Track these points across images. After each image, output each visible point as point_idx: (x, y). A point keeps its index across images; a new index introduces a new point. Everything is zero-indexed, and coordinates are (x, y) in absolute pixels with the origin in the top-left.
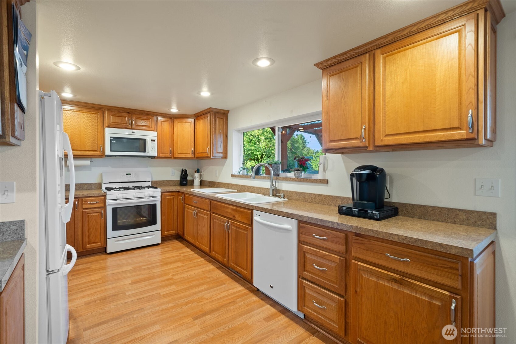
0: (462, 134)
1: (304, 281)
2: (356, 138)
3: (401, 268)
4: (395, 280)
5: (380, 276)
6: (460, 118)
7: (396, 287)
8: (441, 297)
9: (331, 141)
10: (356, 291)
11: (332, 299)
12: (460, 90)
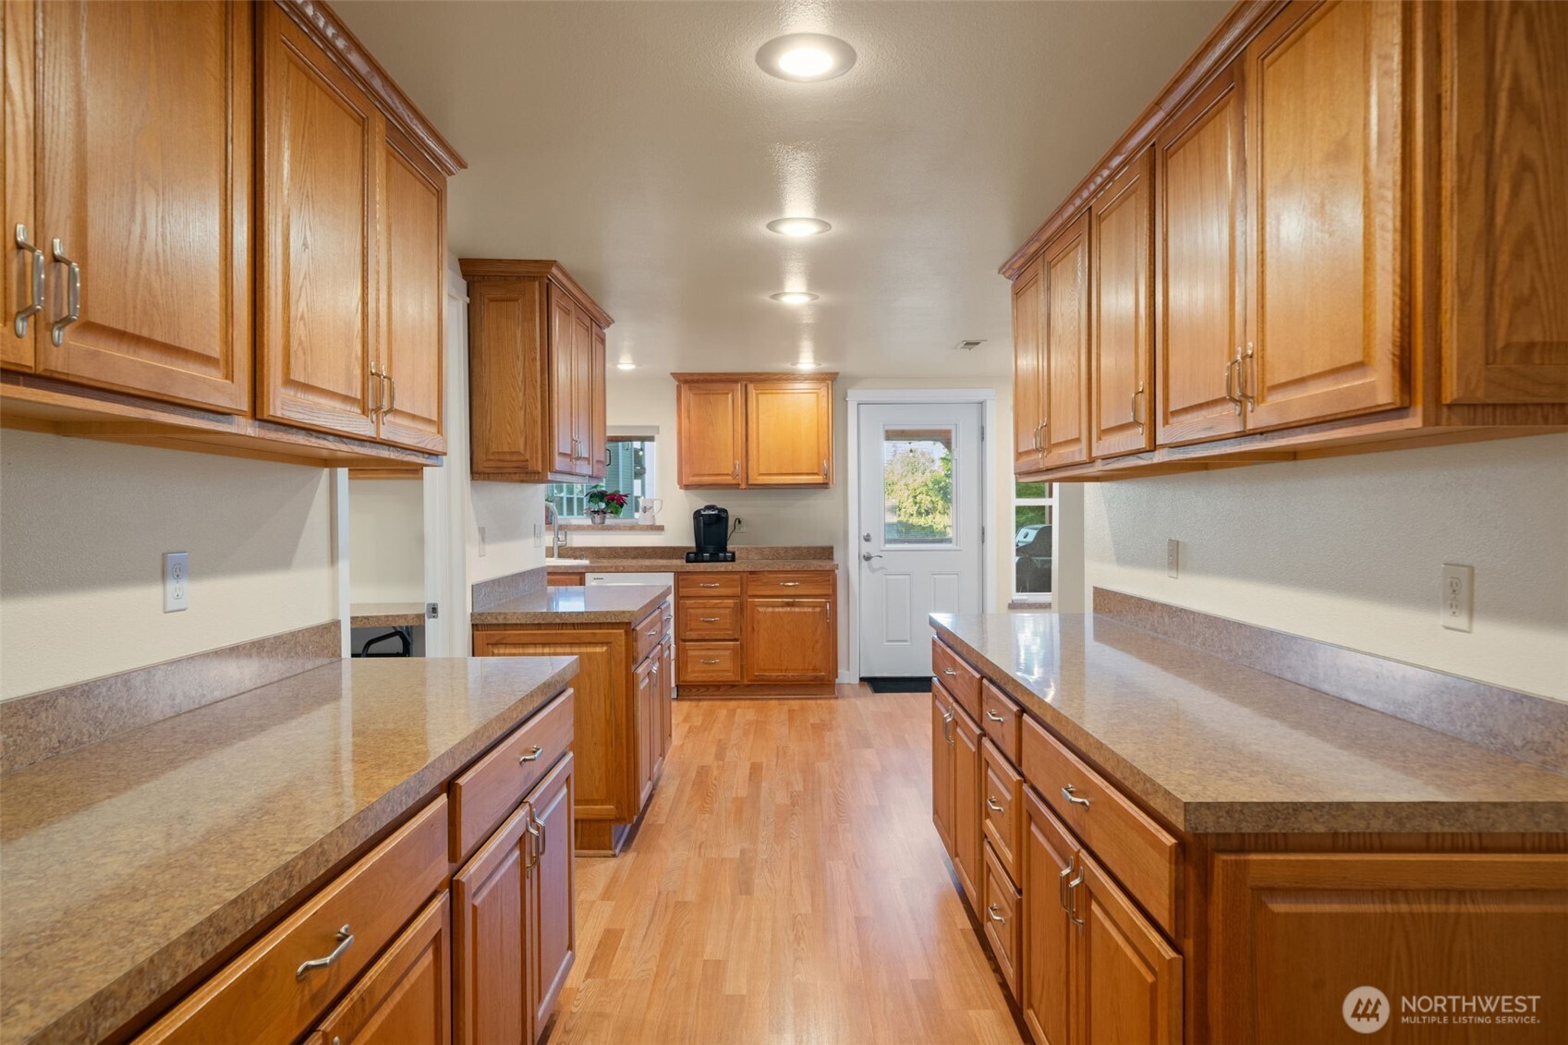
0: (819, 479)
1: (687, 643)
2: (727, 475)
3: (792, 592)
4: (788, 604)
5: (773, 606)
6: (819, 466)
7: (788, 609)
8: (819, 605)
9: (694, 476)
10: (753, 628)
11: (726, 648)
12: (818, 442)
